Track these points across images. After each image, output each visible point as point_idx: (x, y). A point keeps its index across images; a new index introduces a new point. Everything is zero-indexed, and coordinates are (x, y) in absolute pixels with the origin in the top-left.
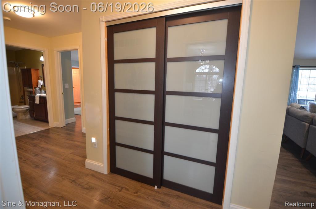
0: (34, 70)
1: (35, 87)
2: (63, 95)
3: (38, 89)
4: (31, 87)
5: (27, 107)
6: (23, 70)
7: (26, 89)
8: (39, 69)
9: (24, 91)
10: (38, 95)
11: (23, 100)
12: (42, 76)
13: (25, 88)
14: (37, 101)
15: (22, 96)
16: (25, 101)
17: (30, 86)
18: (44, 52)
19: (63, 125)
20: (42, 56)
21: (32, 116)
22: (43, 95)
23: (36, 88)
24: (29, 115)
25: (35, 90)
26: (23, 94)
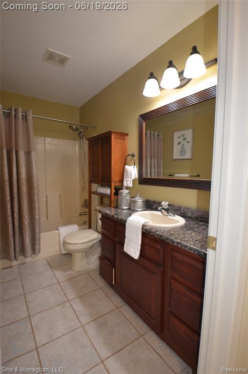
0: (118, 136)
1: (118, 185)
3: (126, 192)
7: (95, 187)
9: (90, 192)
11: (87, 210)
12: (136, 154)
13: (92, 184)
14: (133, 247)
23: (120, 188)
26: (88, 198)
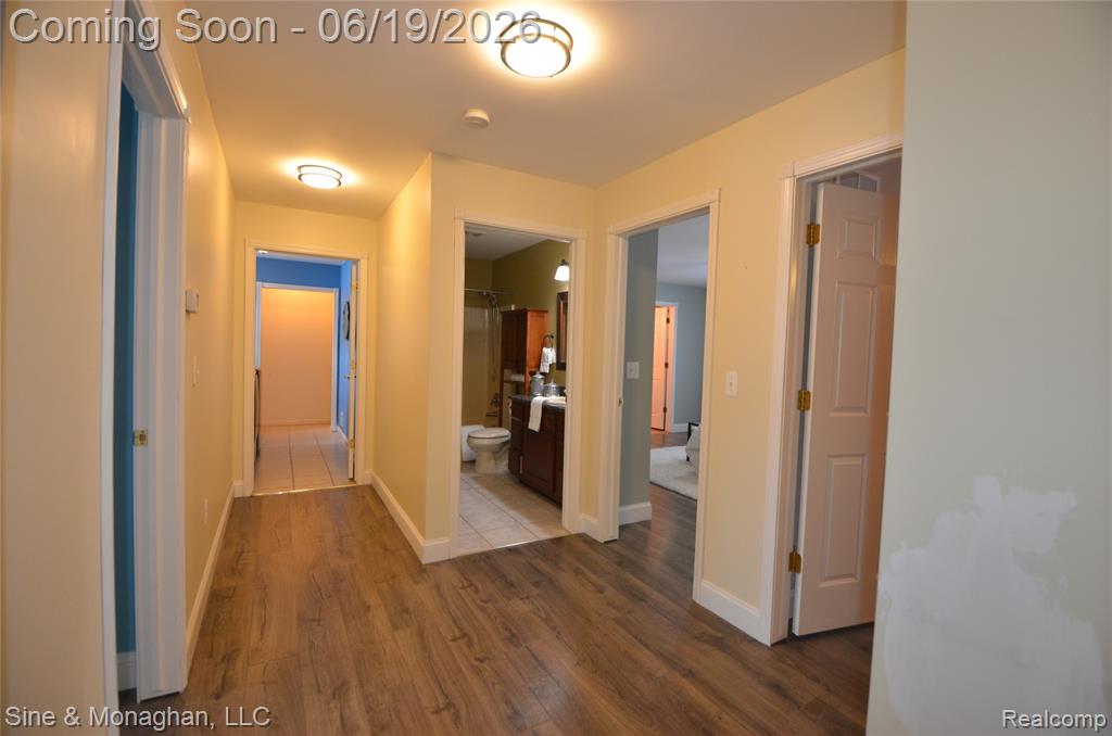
0: (534, 314)
1: (533, 370)
2: (620, 408)
3: (540, 377)
4: (520, 369)
5: (505, 433)
6: (507, 316)
7: (508, 375)
8: (547, 312)
9: (502, 382)
10: (539, 399)
11: (498, 409)
12: (555, 335)
13: (505, 369)
14: (535, 424)
15: (496, 396)
16: (501, 411)
17: (520, 366)
18: (573, 244)
19: (611, 534)
20: (564, 263)
21: (513, 468)
22: (554, 399)
23: (535, 373)
24: (506, 462)
25: (530, 379)
26: (498, 392)
